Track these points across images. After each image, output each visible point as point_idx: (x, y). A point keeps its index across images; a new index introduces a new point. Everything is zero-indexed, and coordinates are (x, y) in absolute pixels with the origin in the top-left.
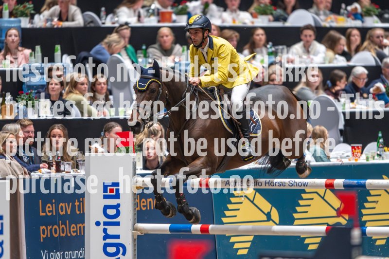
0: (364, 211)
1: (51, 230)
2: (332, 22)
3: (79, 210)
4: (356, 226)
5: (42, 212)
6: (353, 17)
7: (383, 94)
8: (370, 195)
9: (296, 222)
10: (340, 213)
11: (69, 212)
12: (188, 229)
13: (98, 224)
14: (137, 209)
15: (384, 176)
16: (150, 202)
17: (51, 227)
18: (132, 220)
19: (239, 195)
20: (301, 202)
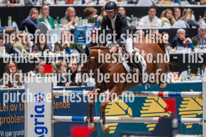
0: (180, 109)
1: (6, 119)
2: (162, 4)
3: (21, 108)
4: (175, 118)
6: (174, 1)
7: (191, 44)
8: (183, 100)
9: (142, 115)
10: (166, 110)
11: (16, 110)
12: (82, 119)
13: (32, 116)
14: (53, 108)
15: (191, 90)
16: (61, 104)
18: (51, 114)
20: (145, 104)
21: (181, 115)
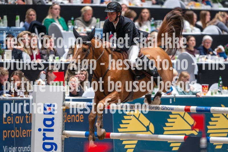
0: (209, 127)
1: (10, 133)
2: (192, 6)
3: (28, 121)
4: (204, 136)
5: (5, 122)
6: (205, 3)
7: (223, 53)
8: (213, 117)
9: (165, 133)
10: (193, 128)
11: (22, 122)
13: (40, 130)
14: (65, 122)
15: (222, 105)
16: (73, 117)
17: (10, 131)
19: (130, 114)
20: (169, 120)
21: (209, 134)
